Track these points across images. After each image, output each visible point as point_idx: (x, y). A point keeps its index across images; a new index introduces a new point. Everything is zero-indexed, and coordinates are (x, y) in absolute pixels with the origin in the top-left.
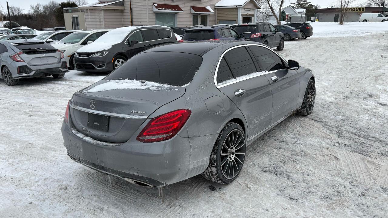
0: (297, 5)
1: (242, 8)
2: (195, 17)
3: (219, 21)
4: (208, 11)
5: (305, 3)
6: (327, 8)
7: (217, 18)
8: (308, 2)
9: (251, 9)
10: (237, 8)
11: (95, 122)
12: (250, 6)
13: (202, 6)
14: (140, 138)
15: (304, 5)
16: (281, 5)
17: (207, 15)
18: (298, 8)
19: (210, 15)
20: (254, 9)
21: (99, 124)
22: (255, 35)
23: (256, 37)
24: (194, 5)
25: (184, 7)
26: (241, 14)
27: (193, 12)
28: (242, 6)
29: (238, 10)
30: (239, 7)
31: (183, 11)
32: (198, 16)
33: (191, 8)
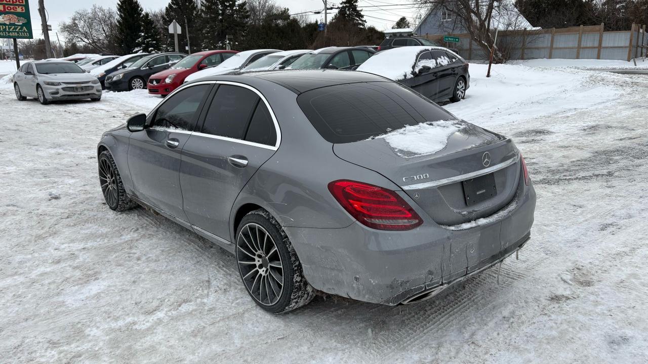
11: (479, 190)
21: (484, 191)
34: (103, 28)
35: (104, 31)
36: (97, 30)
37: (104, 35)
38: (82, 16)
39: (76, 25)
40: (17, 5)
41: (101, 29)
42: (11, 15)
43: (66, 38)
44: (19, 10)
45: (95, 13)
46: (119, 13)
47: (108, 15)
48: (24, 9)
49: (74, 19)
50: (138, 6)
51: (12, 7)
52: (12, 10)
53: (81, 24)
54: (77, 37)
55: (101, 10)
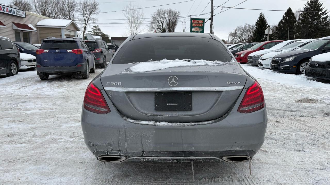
0: (93, 33)
1: (65, 29)
2: (17, 33)
3: (42, 39)
4: (30, 28)
5: (100, 32)
6: (119, 37)
7: (40, 36)
8: (102, 31)
9: (72, 30)
10: (61, 28)
11: (170, 103)
12: (72, 28)
13: (24, 23)
14: (242, 109)
15: (99, 34)
16: (84, 32)
17: (29, 33)
18: (94, 35)
19: (32, 32)
20: (74, 31)
21: (177, 104)
22: (96, 50)
23: (97, 51)
24: (16, 21)
25: (5, 22)
26: (65, 34)
27: (16, 28)
28: (66, 27)
29: (61, 30)
30: (63, 27)
31: (5, 26)
32: (20, 32)
33: (13, 24)
34: (248, 34)
35: (248, 35)
36: (245, 35)
37: (248, 37)
38: (239, 29)
39: (236, 33)
40: (200, 23)
41: (247, 35)
42: (197, 28)
43: (231, 39)
44: (200, 25)
45: (245, 27)
46: (256, 26)
47: (251, 28)
48: (202, 25)
49: (236, 30)
50: (266, 22)
51: (198, 24)
52: (198, 26)
53: (238, 32)
54: (236, 38)
55: (249, 25)
